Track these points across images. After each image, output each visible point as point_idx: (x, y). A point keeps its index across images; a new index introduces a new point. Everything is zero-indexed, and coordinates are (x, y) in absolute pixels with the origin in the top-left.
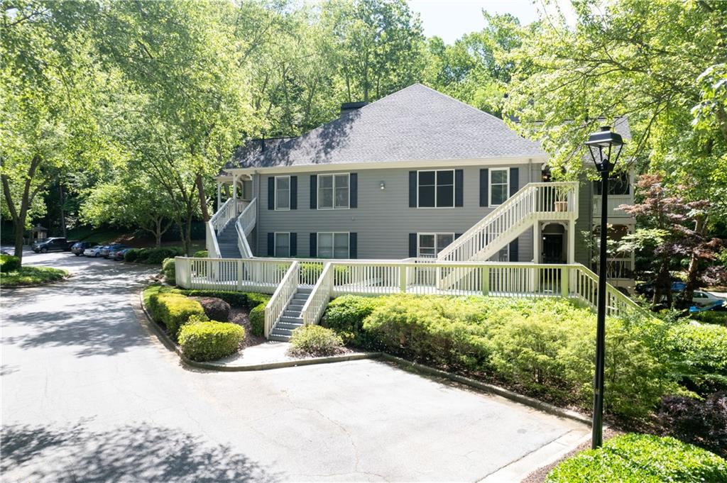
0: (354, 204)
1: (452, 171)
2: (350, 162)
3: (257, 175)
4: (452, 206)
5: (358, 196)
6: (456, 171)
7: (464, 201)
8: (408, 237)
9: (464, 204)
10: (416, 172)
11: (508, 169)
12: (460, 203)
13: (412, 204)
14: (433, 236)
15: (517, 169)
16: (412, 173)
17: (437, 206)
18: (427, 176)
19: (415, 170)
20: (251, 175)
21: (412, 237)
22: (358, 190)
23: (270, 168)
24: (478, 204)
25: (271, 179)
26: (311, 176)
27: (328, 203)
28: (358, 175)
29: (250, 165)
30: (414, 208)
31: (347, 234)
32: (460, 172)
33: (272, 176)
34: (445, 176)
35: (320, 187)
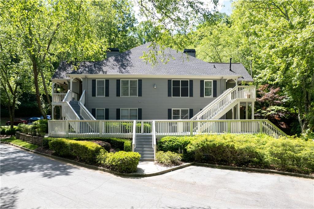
0: (140, 95)
1: (188, 81)
2: (139, 74)
3: (86, 78)
4: (188, 96)
5: (142, 91)
6: (190, 80)
7: (193, 94)
8: (167, 111)
9: (193, 96)
10: (171, 80)
11: (212, 81)
12: (191, 95)
13: (169, 95)
14: (179, 110)
15: (216, 81)
16: (169, 81)
17: (181, 96)
18: (176, 83)
19: (171, 79)
20: (82, 78)
21: (170, 111)
22: (142, 88)
23: (94, 75)
24: (200, 96)
25: (94, 81)
26: (117, 80)
27: (126, 94)
28: (142, 80)
29: (81, 73)
30: (171, 97)
31: (137, 109)
32: (191, 81)
33: (94, 79)
34: (185, 83)
35: (122, 86)
